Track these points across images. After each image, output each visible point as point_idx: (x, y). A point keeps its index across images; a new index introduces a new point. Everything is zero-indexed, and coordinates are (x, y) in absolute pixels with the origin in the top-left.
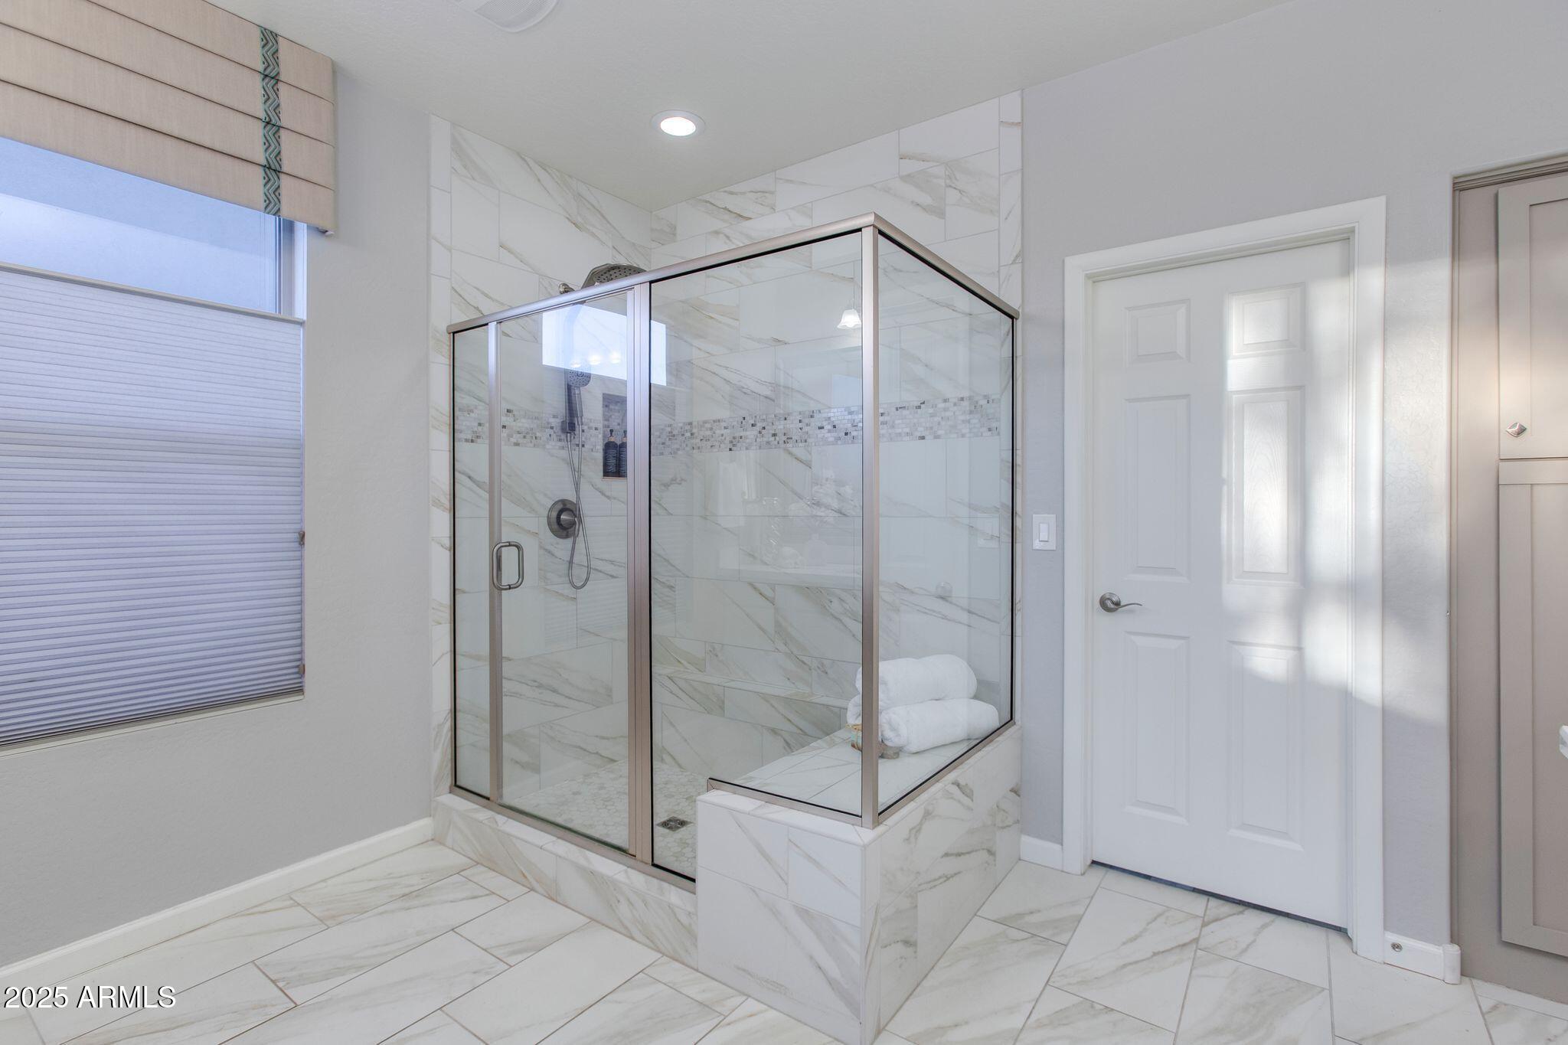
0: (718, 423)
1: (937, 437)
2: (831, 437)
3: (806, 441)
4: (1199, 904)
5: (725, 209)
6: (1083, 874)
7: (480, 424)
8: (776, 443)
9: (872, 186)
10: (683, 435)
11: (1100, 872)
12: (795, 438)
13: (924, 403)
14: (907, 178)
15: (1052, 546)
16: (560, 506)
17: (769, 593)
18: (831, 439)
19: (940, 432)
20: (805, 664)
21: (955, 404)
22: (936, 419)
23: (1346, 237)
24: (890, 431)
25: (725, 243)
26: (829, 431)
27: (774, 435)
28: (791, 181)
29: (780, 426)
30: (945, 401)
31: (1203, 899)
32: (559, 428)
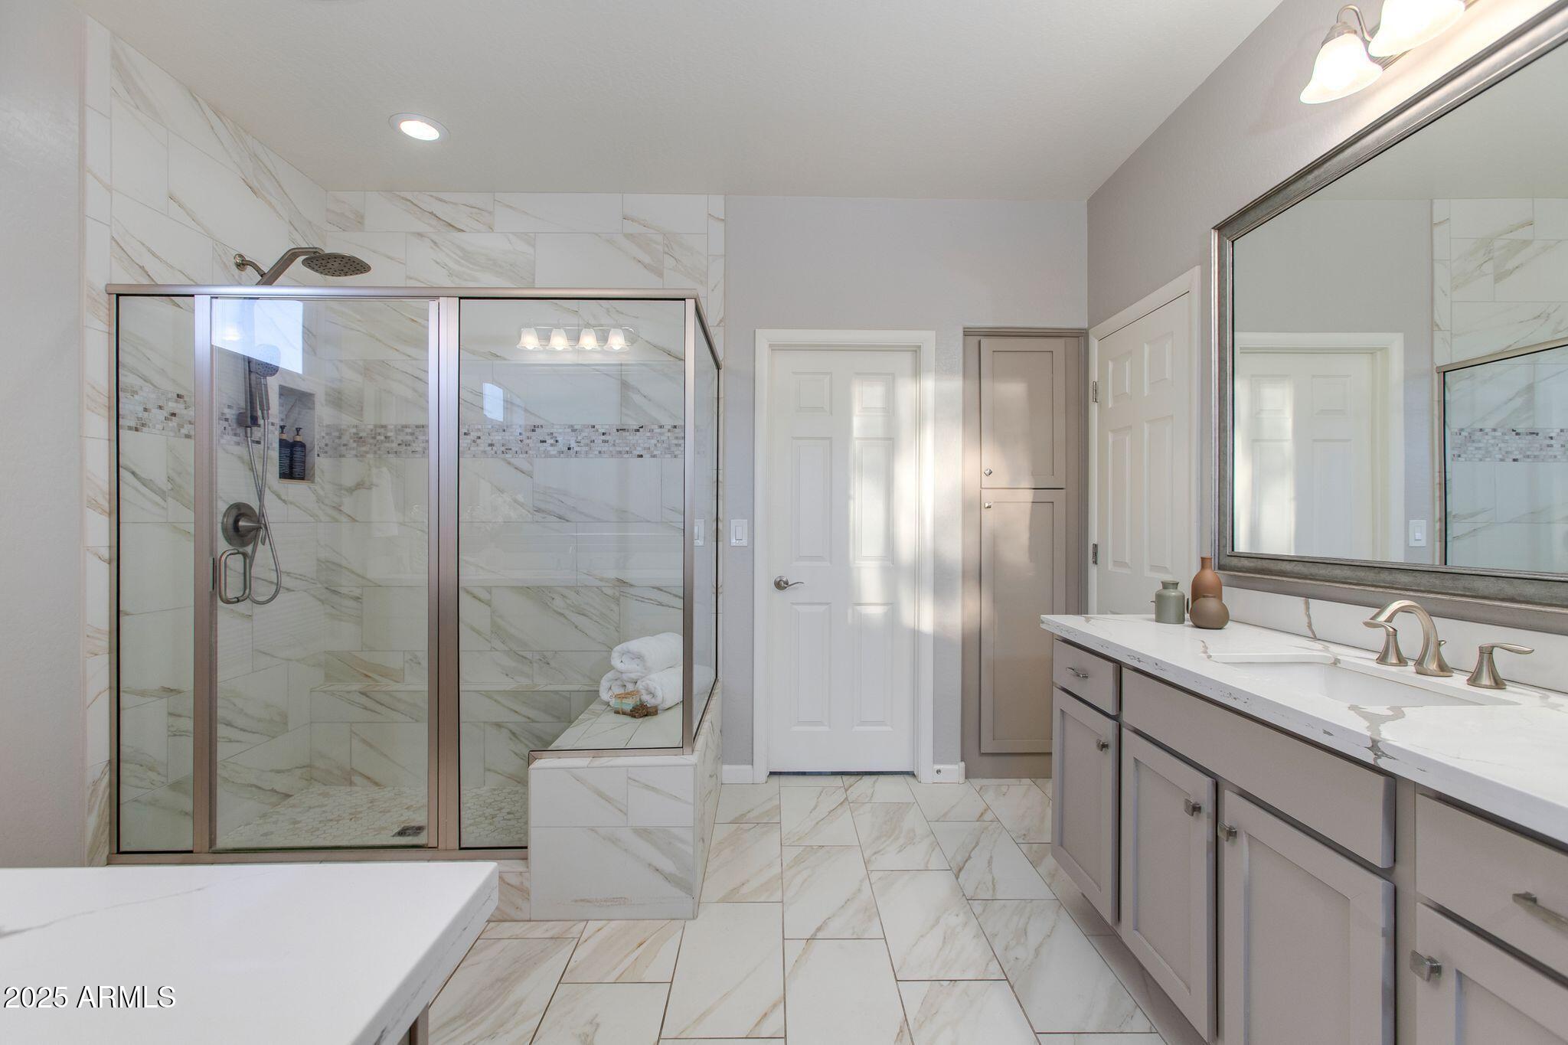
0: (421, 429)
1: (654, 456)
2: (553, 451)
3: (527, 452)
4: (838, 780)
5: (432, 213)
6: (766, 782)
7: (145, 410)
8: (493, 452)
9: (596, 234)
10: (374, 438)
11: (775, 778)
12: (514, 449)
13: (642, 427)
14: (630, 237)
15: (744, 543)
16: (234, 513)
17: (484, 595)
18: (554, 453)
19: (655, 453)
20: (525, 658)
21: (669, 431)
22: (654, 441)
23: (916, 350)
24: (611, 449)
25: (432, 248)
26: (552, 445)
27: (491, 445)
28: (511, 207)
29: (497, 437)
30: (661, 427)
31: (839, 778)
32: (234, 421)
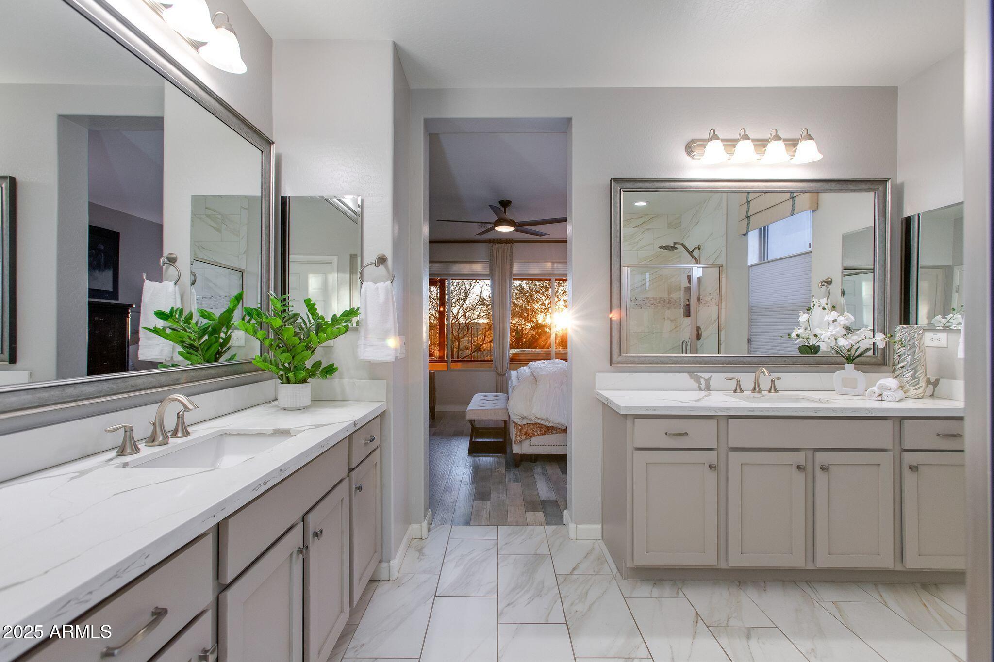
14: (207, 216)
21: (223, 298)
30: (220, 296)
